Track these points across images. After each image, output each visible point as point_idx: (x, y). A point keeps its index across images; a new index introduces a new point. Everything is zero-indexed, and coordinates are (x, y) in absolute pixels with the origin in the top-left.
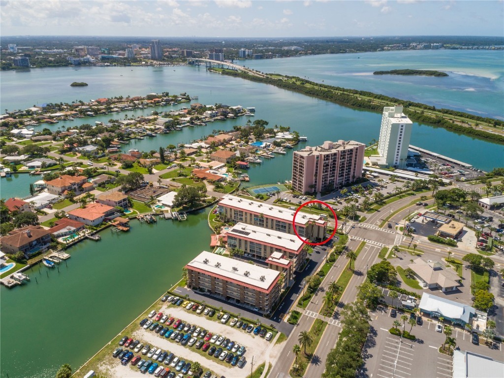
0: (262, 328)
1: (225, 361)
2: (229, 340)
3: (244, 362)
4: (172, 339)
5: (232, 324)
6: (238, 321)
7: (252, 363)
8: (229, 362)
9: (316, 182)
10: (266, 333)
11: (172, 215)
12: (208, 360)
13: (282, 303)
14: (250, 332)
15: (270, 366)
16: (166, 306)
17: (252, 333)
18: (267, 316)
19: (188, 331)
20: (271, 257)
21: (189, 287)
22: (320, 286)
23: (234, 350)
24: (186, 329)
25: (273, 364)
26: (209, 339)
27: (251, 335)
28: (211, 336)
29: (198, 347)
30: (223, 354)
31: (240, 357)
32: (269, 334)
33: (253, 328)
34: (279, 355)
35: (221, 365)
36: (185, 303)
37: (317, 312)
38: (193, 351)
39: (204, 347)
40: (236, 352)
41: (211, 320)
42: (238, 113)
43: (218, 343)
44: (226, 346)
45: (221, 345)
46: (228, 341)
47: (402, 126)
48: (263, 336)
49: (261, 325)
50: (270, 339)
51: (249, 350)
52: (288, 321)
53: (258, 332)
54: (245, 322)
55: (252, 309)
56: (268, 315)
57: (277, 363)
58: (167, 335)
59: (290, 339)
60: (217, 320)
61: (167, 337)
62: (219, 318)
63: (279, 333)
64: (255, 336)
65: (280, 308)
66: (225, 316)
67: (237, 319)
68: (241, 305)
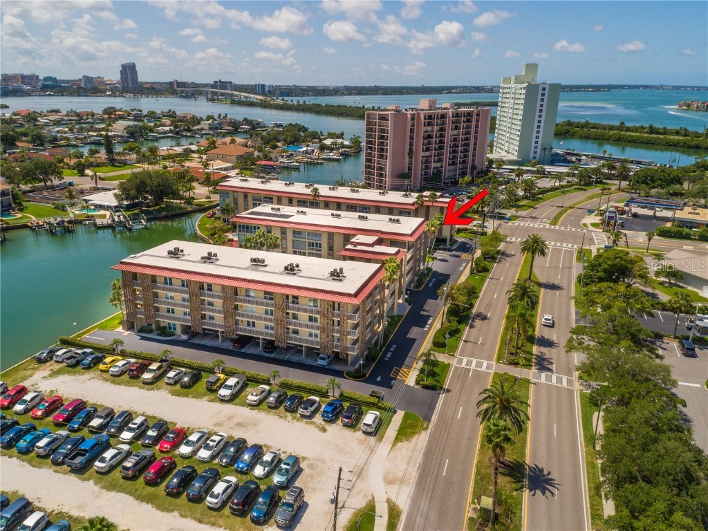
0: (346, 405)
1: (227, 511)
2: (244, 441)
3: (300, 508)
4: (39, 456)
5: (252, 398)
6: (270, 393)
7: (335, 501)
8: (241, 512)
9: (410, 169)
10: (360, 414)
11: (113, 220)
12: (165, 514)
13: (390, 346)
14: (310, 417)
15: (394, 513)
16: (47, 373)
17: (318, 419)
18: (358, 376)
19: (102, 427)
20: (352, 243)
21: (130, 326)
22: (474, 311)
23: (259, 471)
24: (96, 422)
25: (403, 503)
26: (176, 445)
27: (313, 423)
28: (182, 436)
29: (130, 473)
30: (219, 488)
31: (281, 493)
32: (373, 417)
33: (319, 406)
34: (414, 474)
35: (213, 524)
36: (108, 360)
37: (489, 358)
38: (112, 487)
39: (151, 473)
40: (268, 475)
41: (186, 395)
42: (257, 128)
43: (204, 454)
44: (234, 459)
45: (217, 461)
46: (241, 445)
47: (544, 89)
48: (352, 425)
49: (341, 395)
50: (376, 431)
51: (311, 466)
52: (417, 383)
53: (334, 413)
54: (290, 393)
55: (309, 362)
56: (357, 371)
57: (415, 502)
58: (22, 444)
59: (437, 426)
60: (204, 395)
61: (25, 452)
62: (212, 389)
63: (400, 415)
64: (327, 426)
65: (389, 355)
66: (232, 381)
67: (267, 387)
68: (278, 357)
